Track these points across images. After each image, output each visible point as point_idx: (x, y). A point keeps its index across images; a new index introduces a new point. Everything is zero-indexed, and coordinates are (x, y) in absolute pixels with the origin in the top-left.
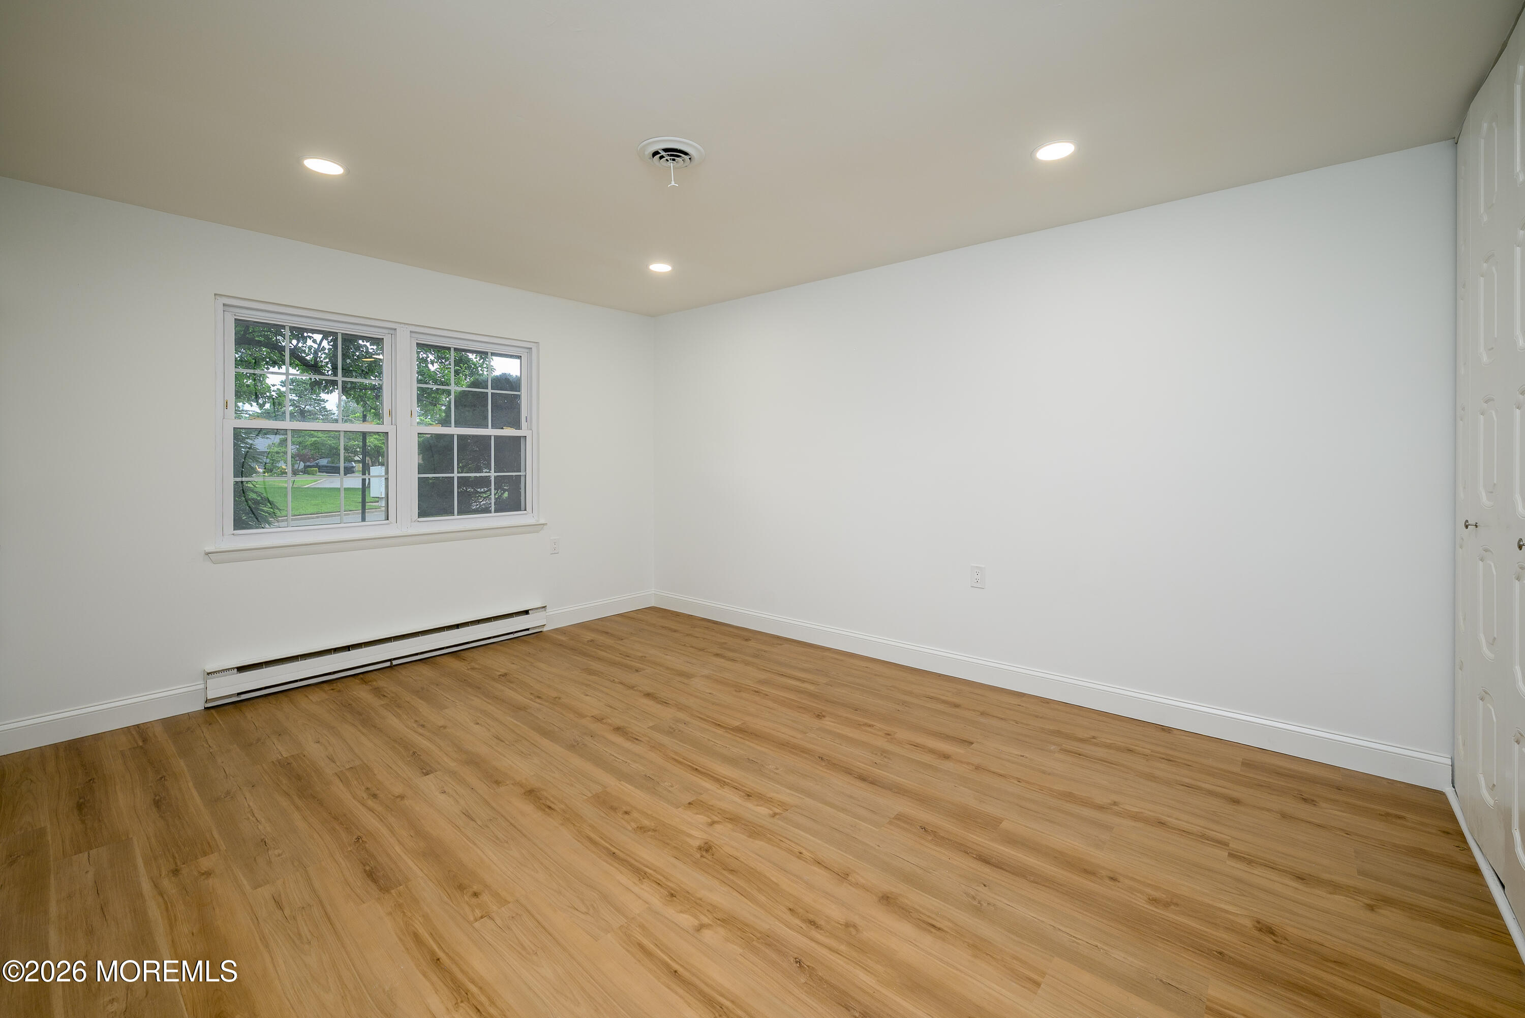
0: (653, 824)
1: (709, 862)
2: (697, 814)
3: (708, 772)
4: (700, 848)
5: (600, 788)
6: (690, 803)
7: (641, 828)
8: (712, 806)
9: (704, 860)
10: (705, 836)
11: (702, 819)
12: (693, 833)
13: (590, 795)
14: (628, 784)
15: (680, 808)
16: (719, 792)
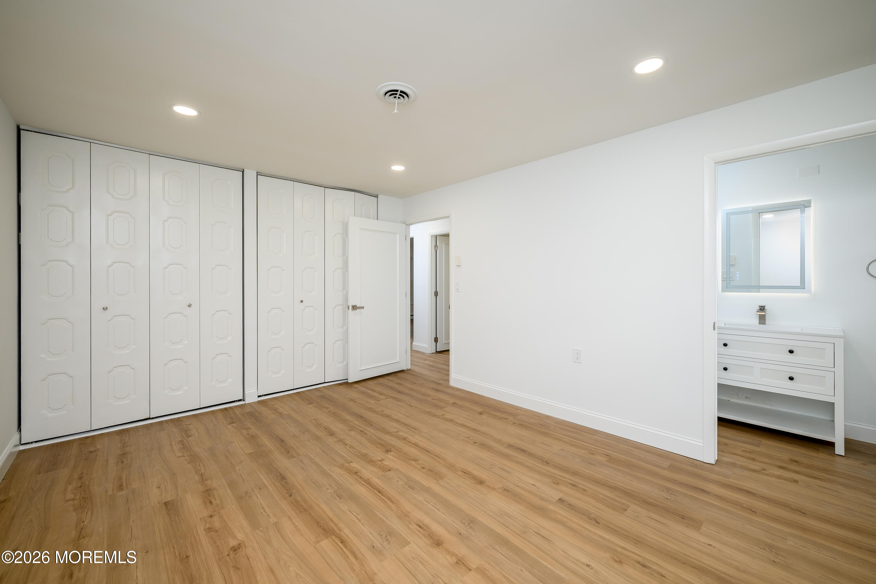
0: (410, 462)
1: (388, 447)
2: (387, 465)
3: (372, 489)
4: (391, 451)
5: (440, 483)
6: (390, 470)
7: (416, 461)
8: (378, 468)
9: (390, 448)
10: (387, 455)
11: (386, 463)
12: (392, 457)
13: (445, 479)
14: (424, 484)
15: (396, 468)
16: (371, 476)
